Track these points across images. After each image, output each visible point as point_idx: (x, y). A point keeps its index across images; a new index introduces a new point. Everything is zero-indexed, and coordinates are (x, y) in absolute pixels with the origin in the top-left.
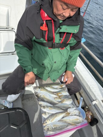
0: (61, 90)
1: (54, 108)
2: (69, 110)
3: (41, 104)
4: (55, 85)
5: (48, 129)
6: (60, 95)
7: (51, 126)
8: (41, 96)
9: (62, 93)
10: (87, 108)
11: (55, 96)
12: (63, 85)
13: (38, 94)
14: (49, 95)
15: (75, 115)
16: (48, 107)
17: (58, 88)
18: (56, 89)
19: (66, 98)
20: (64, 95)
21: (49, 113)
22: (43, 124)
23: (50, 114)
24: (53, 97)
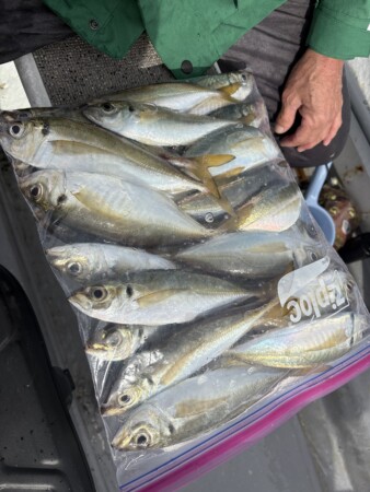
0: (228, 131)
1: (179, 290)
2: (286, 289)
3: (75, 268)
4: (180, 88)
5: (142, 439)
6: (215, 171)
7: (160, 418)
8: (62, 198)
9: (234, 151)
10: (336, 187)
11: (179, 185)
12: (238, 84)
13: (36, 178)
14: (136, 183)
15: (328, 312)
16: (130, 292)
17: (204, 111)
18: (188, 118)
19: (262, 189)
20: (248, 167)
21: (140, 329)
22: (104, 410)
23: (146, 333)
24: (163, 193)
